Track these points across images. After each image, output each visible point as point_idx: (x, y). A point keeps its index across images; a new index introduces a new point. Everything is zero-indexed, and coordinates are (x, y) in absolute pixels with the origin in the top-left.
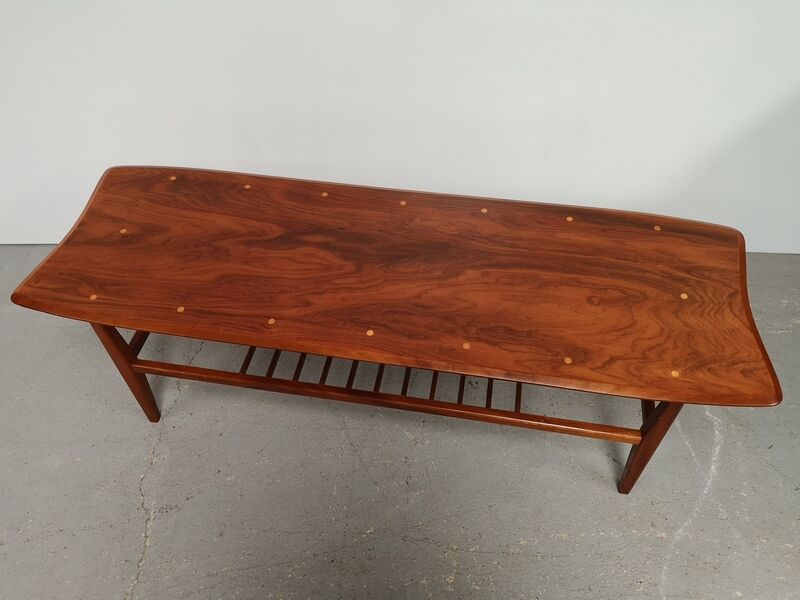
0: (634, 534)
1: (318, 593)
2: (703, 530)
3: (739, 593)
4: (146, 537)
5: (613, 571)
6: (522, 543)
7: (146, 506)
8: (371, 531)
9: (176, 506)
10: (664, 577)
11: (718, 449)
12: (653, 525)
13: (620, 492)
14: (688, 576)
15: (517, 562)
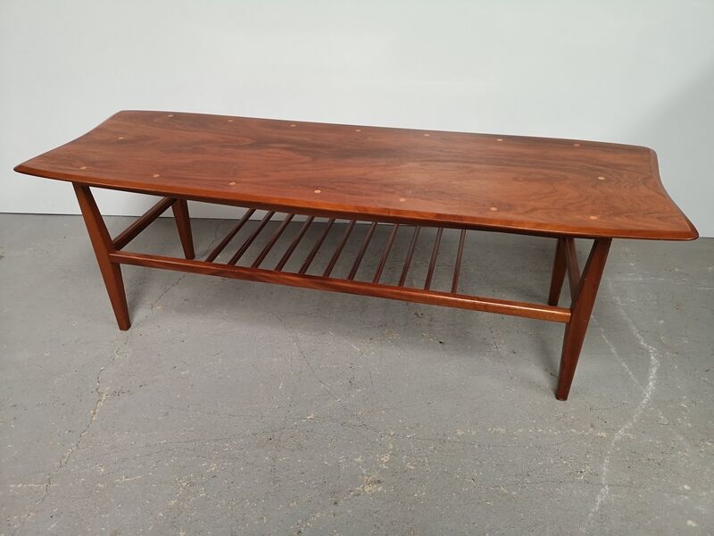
0: (572, 432)
1: (252, 464)
2: (643, 432)
3: (686, 487)
4: (94, 413)
5: (552, 462)
6: (459, 433)
7: (100, 390)
8: (312, 417)
9: (129, 391)
10: (605, 469)
11: (654, 370)
12: (592, 426)
13: (558, 399)
14: (631, 469)
15: (453, 449)
